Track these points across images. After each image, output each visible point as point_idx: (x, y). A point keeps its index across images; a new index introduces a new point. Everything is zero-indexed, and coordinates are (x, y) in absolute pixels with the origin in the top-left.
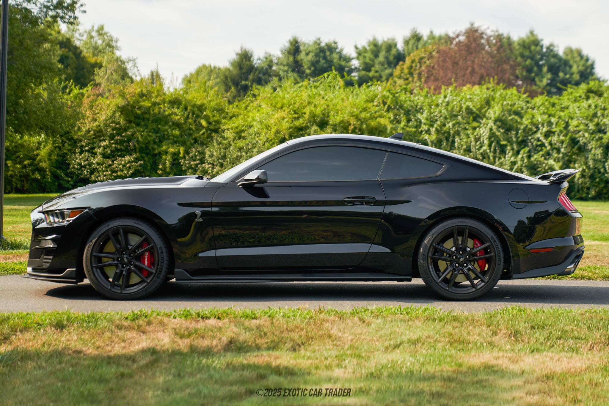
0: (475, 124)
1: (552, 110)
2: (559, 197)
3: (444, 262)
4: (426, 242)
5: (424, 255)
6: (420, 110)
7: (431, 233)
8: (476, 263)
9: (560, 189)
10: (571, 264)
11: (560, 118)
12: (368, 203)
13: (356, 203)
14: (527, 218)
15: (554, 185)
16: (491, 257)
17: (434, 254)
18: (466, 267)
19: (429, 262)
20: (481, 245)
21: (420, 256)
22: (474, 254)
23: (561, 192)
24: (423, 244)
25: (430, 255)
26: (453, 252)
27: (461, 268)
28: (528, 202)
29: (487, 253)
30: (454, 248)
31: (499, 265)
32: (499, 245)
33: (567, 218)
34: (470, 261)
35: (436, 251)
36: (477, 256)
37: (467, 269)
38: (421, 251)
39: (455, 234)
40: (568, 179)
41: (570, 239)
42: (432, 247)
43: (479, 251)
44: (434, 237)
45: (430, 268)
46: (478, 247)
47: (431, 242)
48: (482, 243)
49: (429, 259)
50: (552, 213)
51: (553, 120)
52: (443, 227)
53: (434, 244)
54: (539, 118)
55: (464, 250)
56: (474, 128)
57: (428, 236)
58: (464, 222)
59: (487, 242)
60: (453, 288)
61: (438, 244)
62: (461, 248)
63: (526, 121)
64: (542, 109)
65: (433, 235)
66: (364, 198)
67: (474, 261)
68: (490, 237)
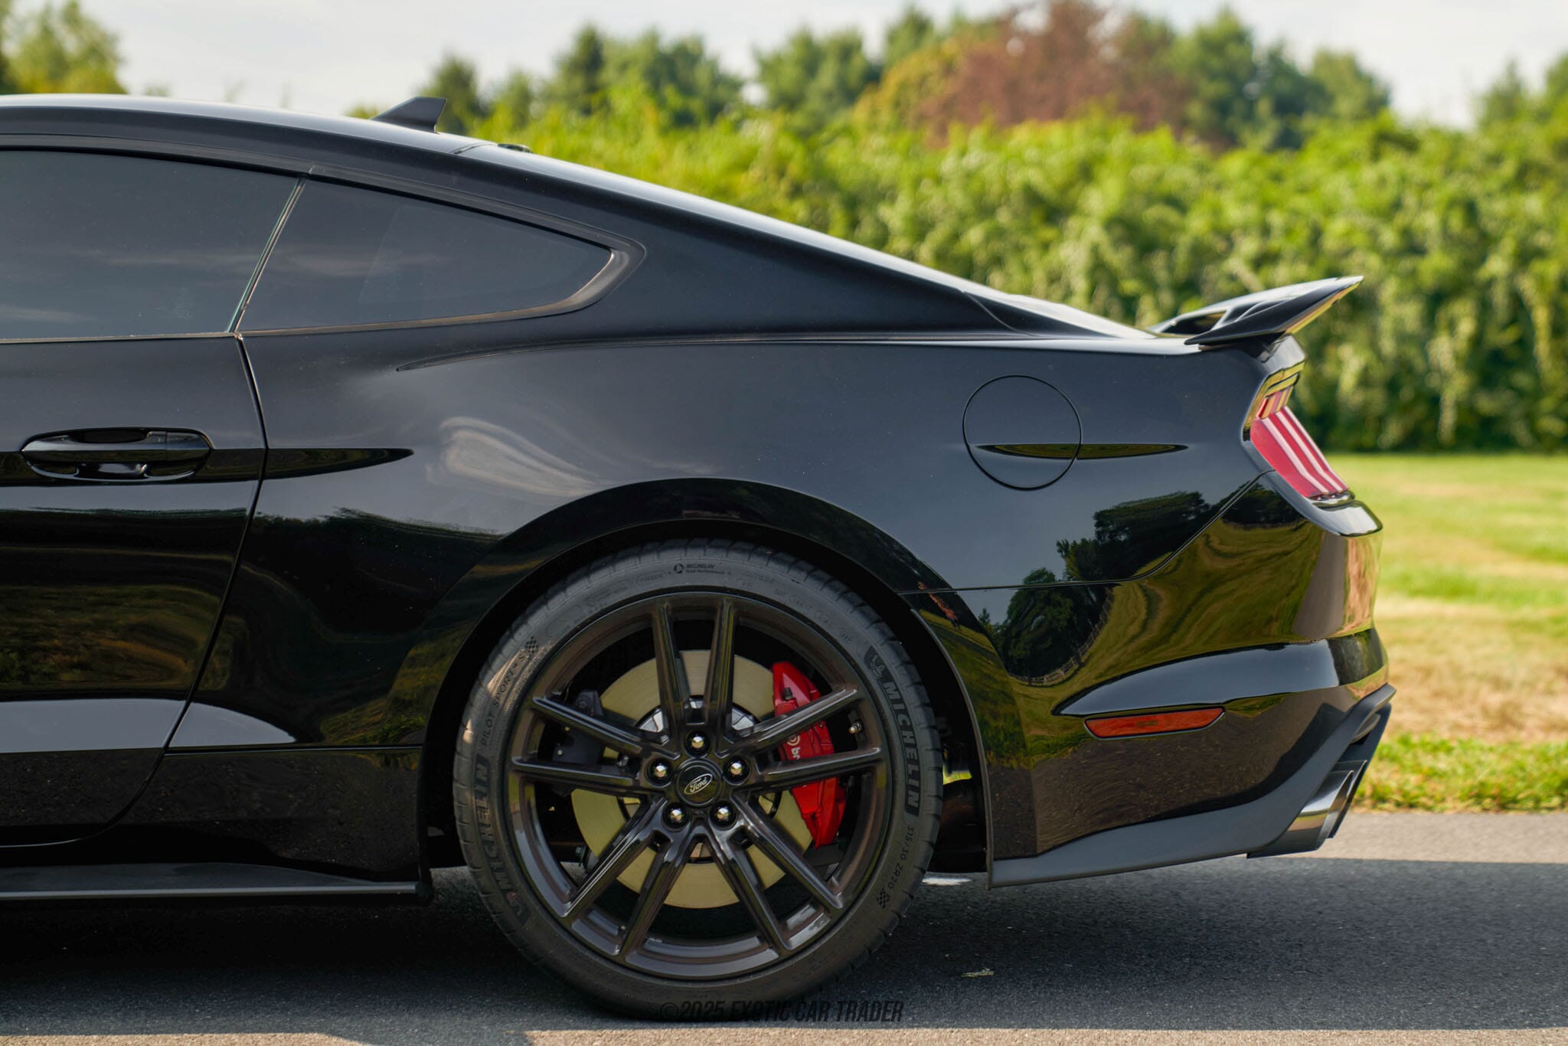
0: (1048, 233)
1: (1273, 192)
2: (1249, 420)
3: (610, 800)
4: (492, 683)
5: (480, 760)
6: (886, 194)
7: (522, 634)
8: (787, 798)
9: (1256, 377)
10: (1321, 792)
11: (1296, 213)
12: (161, 465)
13: (106, 468)
14: (1063, 548)
15: (1221, 356)
16: (870, 766)
17: (545, 754)
18: (725, 824)
19: (515, 804)
20: (813, 699)
21: (462, 767)
22: (776, 752)
23: (1259, 398)
24: (478, 700)
25: (515, 759)
26: (654, 737)
27: (700, 830)
28: (1078, 452)
29: (846, 743)
30: (658, 721)
31: (914, 810)
32: (912, 697)
33: (1298, 537)
34: (752, 794)
35: (554, 735)
36: (792, 762)
37: (732, 840)
38: (468, 735)
39: (663, 637)
40: (1298, 326)
41: (1317, 655)
42: (527, 718)
43: (801, 730)
44: (538, 657)
45: (521, 837)
46: (796, 707)
47: (519, 684)
48: (820, 686)
49: (514, 782)
50: (1216, 509)
51: (1276, 219)
52: (588, 600)
53: (538, 698)
54: (1235, 213)
55: (716, 725)
56: (1046, 247)
57: (507, 649)
58: (709, 569)
59: (842, 681)
60: (655, 943)
61: (569, 697)
62: (697, 715)
63: (1197, 224)
64: (1245, 187)
65: (532, 644)
66: (139, 434)
67: (777, 789)
68: (856, 652)
